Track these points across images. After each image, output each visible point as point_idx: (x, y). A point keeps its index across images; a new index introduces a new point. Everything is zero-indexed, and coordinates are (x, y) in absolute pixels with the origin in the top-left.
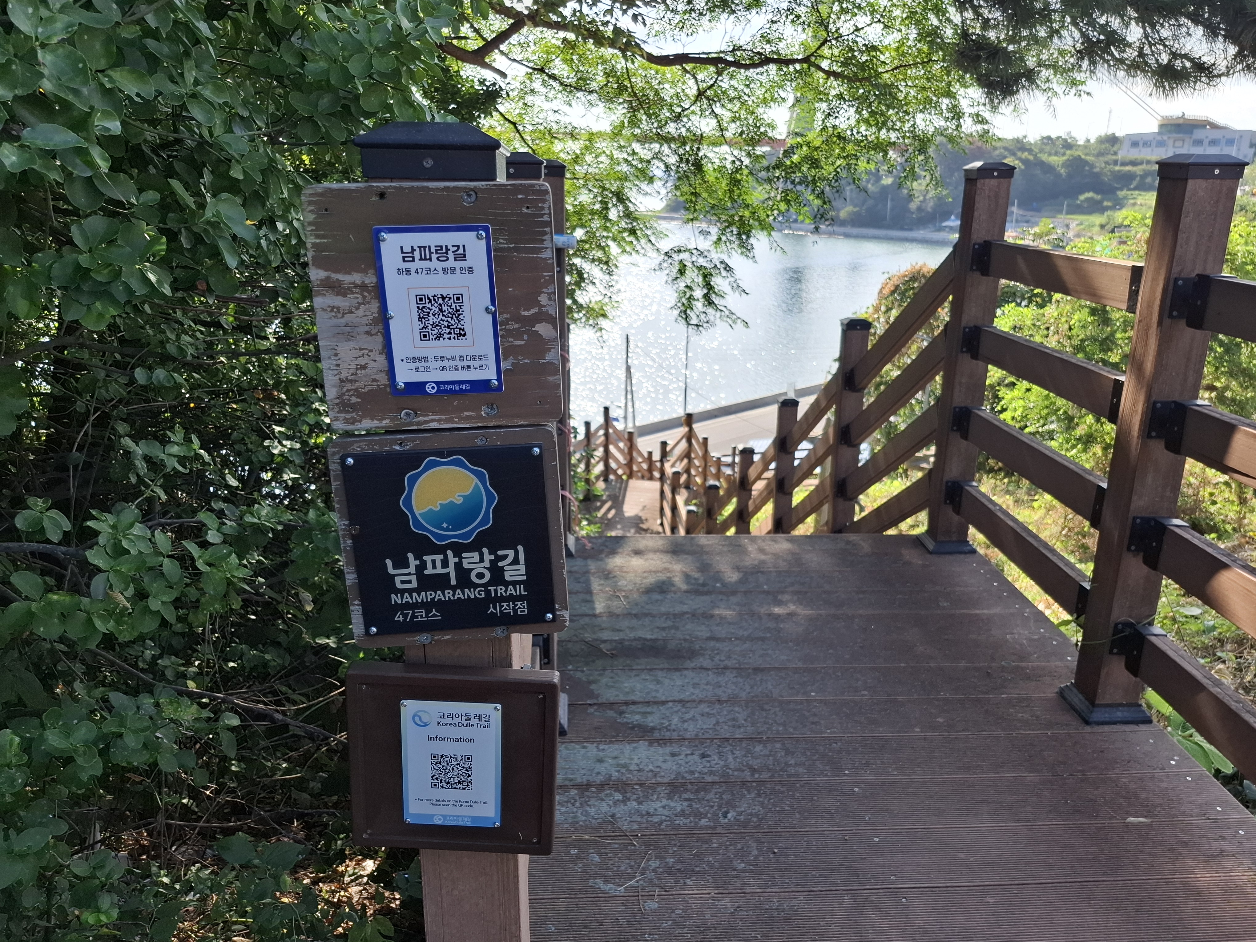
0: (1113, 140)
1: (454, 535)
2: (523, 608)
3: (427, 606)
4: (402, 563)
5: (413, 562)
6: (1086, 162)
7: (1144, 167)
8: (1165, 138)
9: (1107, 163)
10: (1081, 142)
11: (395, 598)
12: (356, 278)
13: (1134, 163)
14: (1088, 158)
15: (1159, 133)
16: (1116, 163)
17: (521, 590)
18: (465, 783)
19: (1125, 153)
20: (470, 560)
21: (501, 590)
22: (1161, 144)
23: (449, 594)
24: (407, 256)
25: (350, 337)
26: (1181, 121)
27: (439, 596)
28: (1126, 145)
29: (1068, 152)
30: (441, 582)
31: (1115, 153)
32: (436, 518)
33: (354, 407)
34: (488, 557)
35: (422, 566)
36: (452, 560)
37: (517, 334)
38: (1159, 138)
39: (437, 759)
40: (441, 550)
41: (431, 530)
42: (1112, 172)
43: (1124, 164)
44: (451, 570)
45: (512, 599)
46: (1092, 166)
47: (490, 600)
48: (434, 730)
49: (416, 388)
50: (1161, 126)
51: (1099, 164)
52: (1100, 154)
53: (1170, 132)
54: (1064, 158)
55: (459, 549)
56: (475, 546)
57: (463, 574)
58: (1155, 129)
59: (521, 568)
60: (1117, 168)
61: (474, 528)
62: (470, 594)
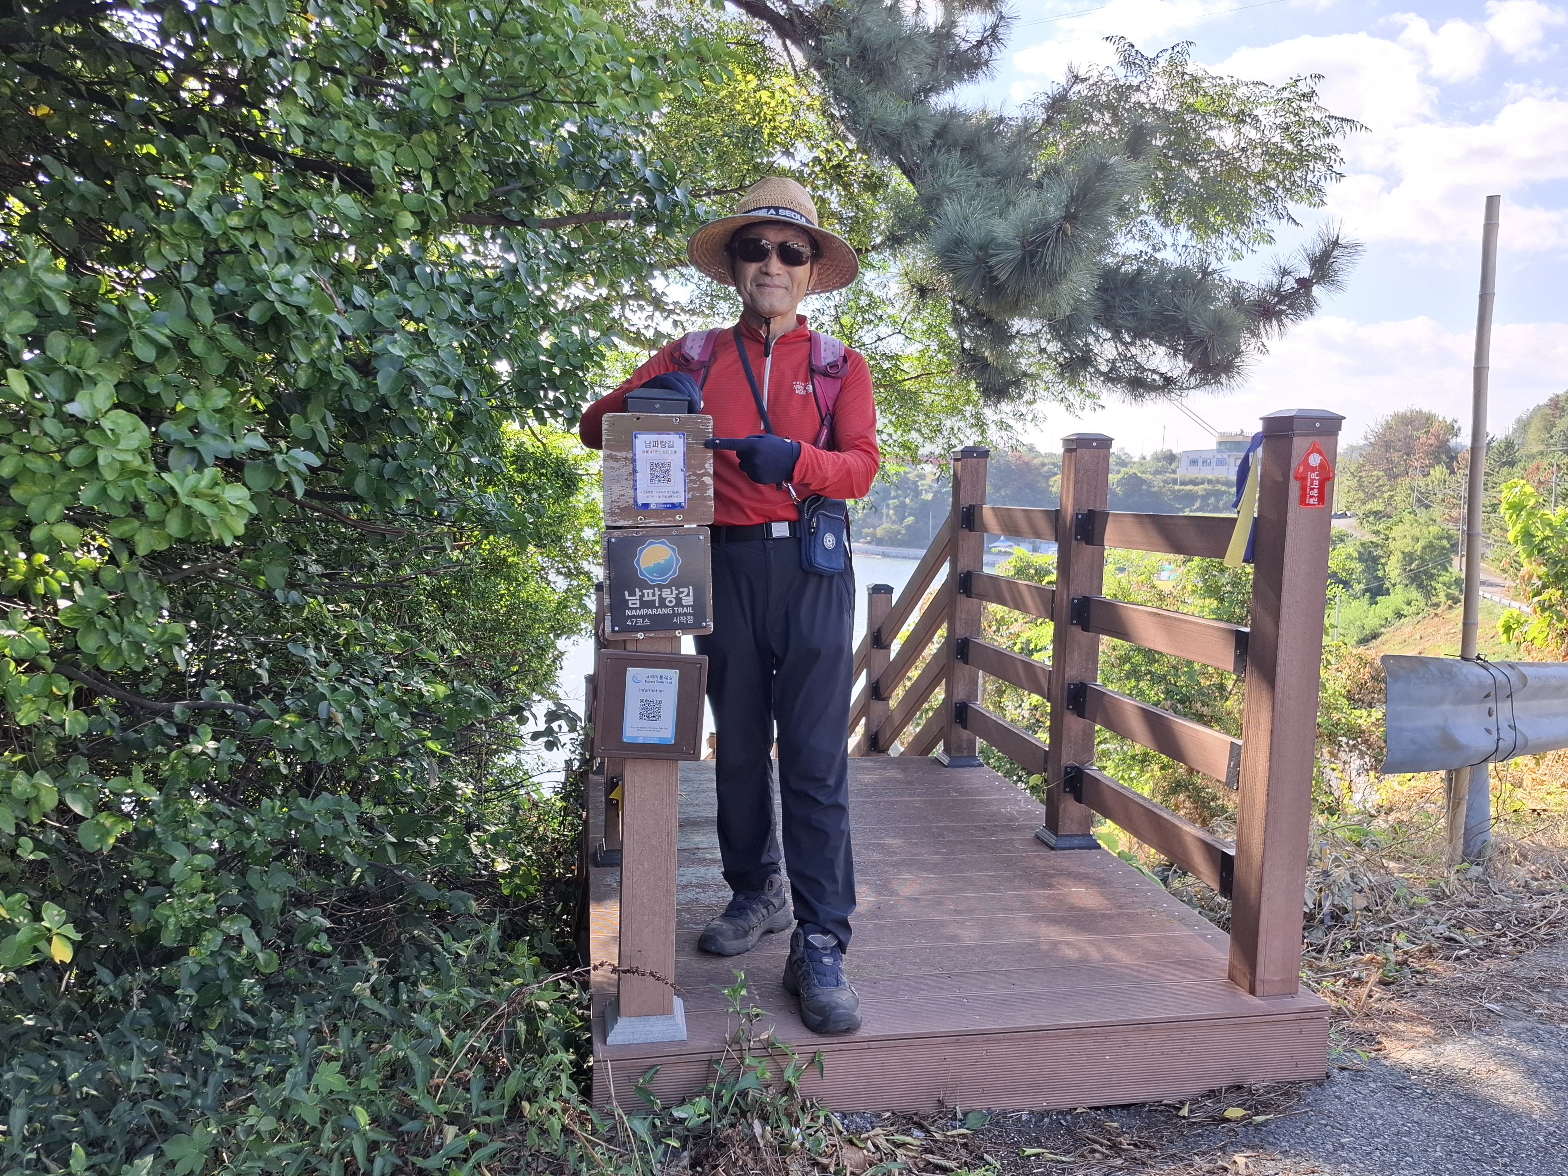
0: (1171, 458)
1: (659, 580)
2: (690, 620)
3: (643, 617)
4: (633, 594)
5: (638, 593)
6: (1143, 481)
7: (1205, 486)
8: (1225, 456)
9: (1165, 482)
10: (1136, 459)
11: (628, 612)
12: (624, 454)
13: (1194, 482)
14: (1144, 476)
15: (1219, 451)
16: (1175, 482)
17: (690, 610)
18: (656, 717)
19: (1184, 472)
20: (666, 593)
21: (680, 610)
22: (1221, 462)
23: (654, 611)
24: (648, 445)
25: (618, 481)
26: (1240, 439)
27: (650, 612)
28: (1185, 462)
29: (1123, 470)
30: (650, 604)
31: (1174, 472)
32: (651, 571)
33: (616, 514)
34: (675, 592)
35: (642, 596)
36: (657, 593)
37: (694, 482)
38: (1219, 456)
39: (643, 703)
40: (652, 587)
41: (648, 577)
42: (1173, 491)
43: (1183, 483)
44: (657, 598)
45: (685, 614)
46: (1149, 484)
47: (675, 615)
48: (643, 685)
49: (646, 505)
50: (1220, 443)
51: (1158, 482)
52: (1157, 472)
53: (1230, 450)
54: (1120, 476)
55: (661, 587)
56: (668, 586)
57: (662, 600)
58: (1214, 447)
59: (691, 598)
60: (1177, 487)
61: (670, 576)
62: (665, 611)
